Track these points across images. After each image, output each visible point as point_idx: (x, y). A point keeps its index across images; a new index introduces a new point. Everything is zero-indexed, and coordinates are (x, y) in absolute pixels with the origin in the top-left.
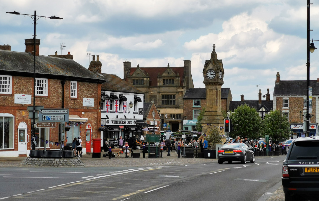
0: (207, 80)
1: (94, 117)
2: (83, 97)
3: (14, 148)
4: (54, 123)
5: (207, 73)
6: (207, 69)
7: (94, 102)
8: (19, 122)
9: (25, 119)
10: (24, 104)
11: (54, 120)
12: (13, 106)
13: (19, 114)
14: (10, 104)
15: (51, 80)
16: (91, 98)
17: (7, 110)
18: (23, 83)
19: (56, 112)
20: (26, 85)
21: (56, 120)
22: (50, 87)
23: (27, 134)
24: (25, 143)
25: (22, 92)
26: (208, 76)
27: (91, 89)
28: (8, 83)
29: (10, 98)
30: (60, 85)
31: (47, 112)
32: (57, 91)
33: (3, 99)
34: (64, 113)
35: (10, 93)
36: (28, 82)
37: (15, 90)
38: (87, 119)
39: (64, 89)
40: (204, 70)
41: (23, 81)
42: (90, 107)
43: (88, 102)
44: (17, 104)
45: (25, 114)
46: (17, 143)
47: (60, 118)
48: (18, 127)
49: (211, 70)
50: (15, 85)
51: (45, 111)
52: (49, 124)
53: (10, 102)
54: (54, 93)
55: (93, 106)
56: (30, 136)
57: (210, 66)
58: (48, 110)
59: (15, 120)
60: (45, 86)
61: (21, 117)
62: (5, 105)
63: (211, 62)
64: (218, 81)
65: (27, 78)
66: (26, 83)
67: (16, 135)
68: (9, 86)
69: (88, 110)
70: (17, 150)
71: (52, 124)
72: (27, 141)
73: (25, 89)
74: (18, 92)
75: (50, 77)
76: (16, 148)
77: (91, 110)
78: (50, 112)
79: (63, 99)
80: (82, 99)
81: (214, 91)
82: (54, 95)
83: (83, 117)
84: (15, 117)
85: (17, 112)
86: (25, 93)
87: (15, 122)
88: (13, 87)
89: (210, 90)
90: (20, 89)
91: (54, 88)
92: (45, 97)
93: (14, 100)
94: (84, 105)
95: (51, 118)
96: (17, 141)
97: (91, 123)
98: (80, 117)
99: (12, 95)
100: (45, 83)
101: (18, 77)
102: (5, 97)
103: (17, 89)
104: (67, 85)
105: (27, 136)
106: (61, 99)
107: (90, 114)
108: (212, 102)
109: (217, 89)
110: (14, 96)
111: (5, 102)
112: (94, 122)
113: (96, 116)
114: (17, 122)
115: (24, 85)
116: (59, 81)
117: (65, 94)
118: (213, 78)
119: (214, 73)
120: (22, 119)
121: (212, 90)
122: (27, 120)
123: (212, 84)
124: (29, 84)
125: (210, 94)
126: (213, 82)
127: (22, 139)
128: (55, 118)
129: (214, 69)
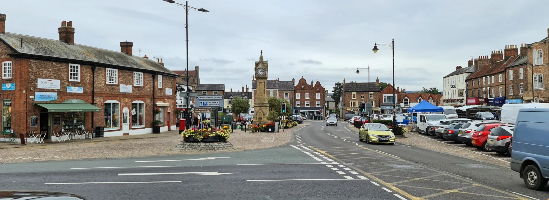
0: (258, 76)
1: (172, 102)
2: (166, 88)
3: (119, 129)
4: (210, 108)
5: (258, 71)
6: (258, 68)
7: (172, 92)
8: (123, 107)
9: (128, 105)
10: (127, 93)
11: (210, 106)
12: (119, 94)
13: (123, 100)
14: (117, 92)
15: (146, 74)
16: (170, 88)
17: (114, 98)
18: (126, 76)
19: (211, 98)
20: (128, 77)
21: (212, 106)
22: (145, 79)
23: (129, 116)
24: (128, 124)
25: (125, 83)
26: (258, 73)
27: (170, 82)
28: (115, 75)
29: (117, 87)
30: (152, 78)
31: (203, 98)
32: (150, 83)
33: (111, 88)
34: (219, 99)
35: (117, 83)
36: (129, 75)
37: (120, 81)
38: (168, 104)
39: (155, 81)
40: (255, 68)
41: (126, 74)
42: (170, 95)
43: (169, 91)
44: (122, 93)
45: (128, 100)
46: (122, 124)
47: (216, 104)
48: (122, 111)
49: (261, 68)
50: (120, 77)
51: (202, 98)
52: (205, 109)
53: (116, 91)
54: (148, 84)
55: (171, 94)
56: (131, 118)
57: (260, 66)
58: (204, 96)
59: (120, 105)
60: (142, 79)
61: (125, 103)
62: (113, 93)
63: (260, 63)
64: (266, 76)
65: (129, 71)
66: (128, 76)
67: (121, 118)
68: (115, 77)
69: (169, 97)
70: (122, 130)
71: (208, 110)
72: (129, 122)
73: (128, 80)
74: (122, 83)
75: (145, 71)
76: (121, 129)
77: (170, 97)
78: (206, 98)
79: (154, 89)
80: (165, 89)
81: (263, 84)
82: (148, 86)
83: (166, 103)
84: (120, 103)
85: (122, 99)
86: (127, 84)
87: (120, 107)
88: (118, 79)
89: (260, 83)
90: (124, 80)
91: (148, 80)
92: (142, 87)
93: (119, 89)
94: (166, 94)
95: (207, 104)
96: (122, 123)
97: (170, 107)
98: (164, 103)
99: (118, 85)
100: (142, 76)
101: (122, 70)
102: (113, 87)
103: (122, 80)
104: (156, 78)
105: (129, 118)
106: (152, 89)
107: (170, 100)
108: (261, 91)
109: (265, 82)
110: (119, 86)
111: (113, 91)
112: (172, 107)
113: (173, 102)
114: (122, 107)
115: (126, 77)
116: (151, 75)
117: (155, 85)
118: (262, 74)
119: (263, 71)
120: (125, 105)
121: (261, 83)
122: (129, 106)
123: (261, 78)
124: (130, 77)
125: (259, 86)
126: (262, 77)
127: (125, 122)
128: (211, 103)
129: (263, 68)
